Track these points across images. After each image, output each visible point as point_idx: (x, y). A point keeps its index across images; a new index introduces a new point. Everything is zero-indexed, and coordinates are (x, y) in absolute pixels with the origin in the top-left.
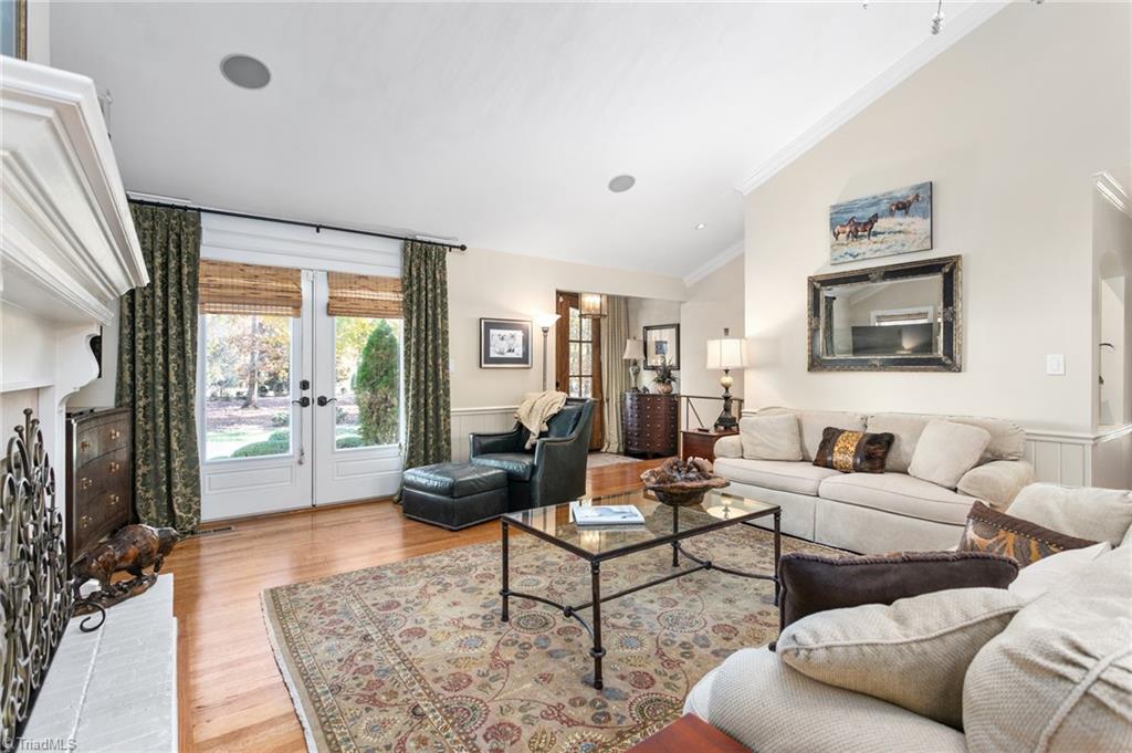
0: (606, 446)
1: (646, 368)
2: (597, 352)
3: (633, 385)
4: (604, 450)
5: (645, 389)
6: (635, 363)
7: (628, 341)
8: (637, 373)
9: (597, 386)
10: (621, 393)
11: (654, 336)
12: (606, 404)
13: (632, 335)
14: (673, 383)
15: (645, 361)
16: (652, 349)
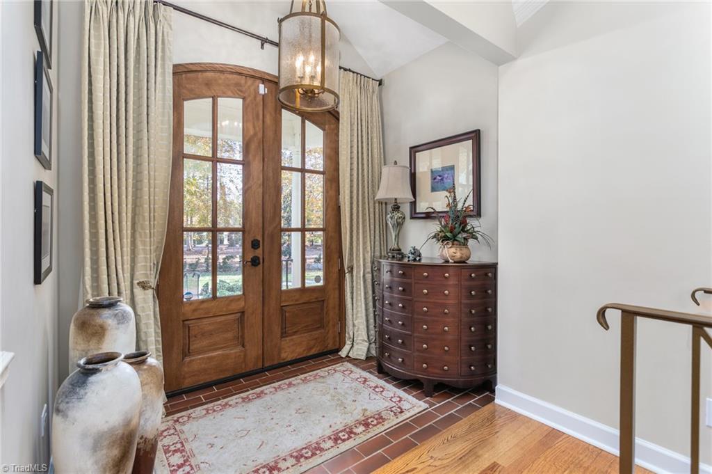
0: (347, 347)
1: (415, 216)
2: (332, 193)
3: (393, 244)
4: (343, 353)
5: (416, 253)
6: (396, 208)
7: (385, 170)
8: (399, 225)
9: (334, 246)
10: (373, 258)
11: (428, 162)
12: (347, 275)
13: (391, 159)
14: (471, 242)
15: (413, 204)
16: (424, 182)
